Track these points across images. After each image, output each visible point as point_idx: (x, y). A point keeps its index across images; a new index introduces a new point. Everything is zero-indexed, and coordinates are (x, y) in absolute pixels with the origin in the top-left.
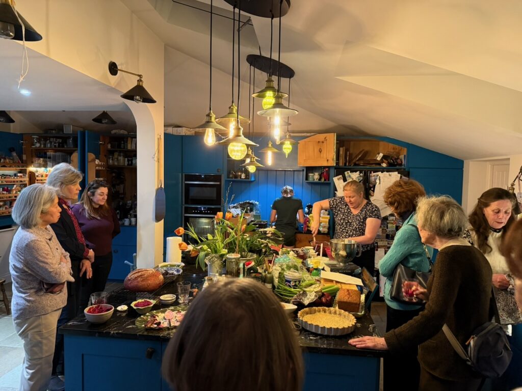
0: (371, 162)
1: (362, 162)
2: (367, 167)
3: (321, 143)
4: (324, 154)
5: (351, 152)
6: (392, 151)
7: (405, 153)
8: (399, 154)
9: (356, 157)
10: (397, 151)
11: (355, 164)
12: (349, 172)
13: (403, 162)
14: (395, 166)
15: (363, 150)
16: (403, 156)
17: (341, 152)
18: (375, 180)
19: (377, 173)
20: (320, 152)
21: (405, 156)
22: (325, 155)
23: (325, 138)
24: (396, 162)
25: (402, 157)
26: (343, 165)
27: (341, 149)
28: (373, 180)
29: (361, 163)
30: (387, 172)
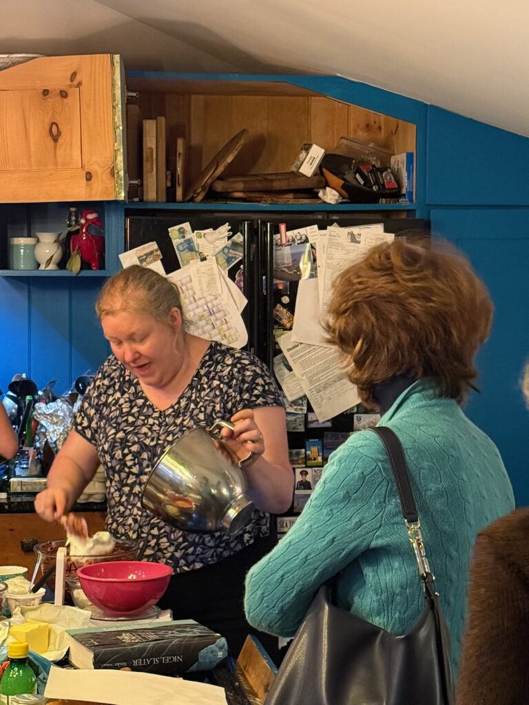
0: (278, 185)
1: (241, 186)
2: (264, 206)
3: (54, 100)
4: (71, 149)
5: (195, 140)
6: (362, 135)
7: (412, 148)
8: (386, 149)
9: (216, 161)
10: (382, 136)
11: (212, 195)
12: (186, 226)
13: (405, 182)
14: (374, 198)
15: (244, 131)
16: (404, 156)
17: (150, 142)
18: (296, 258)
19: (302, 231)
20: (55, 139)
21: (410, 156)
22: (76, 153)
23: (74, 75)
24: (377, 183)
25: (399, 161)
26: (163, 197)
27: (150, 127)
28: (288, 261)
29: (238, 187)
30: (343, 224)
